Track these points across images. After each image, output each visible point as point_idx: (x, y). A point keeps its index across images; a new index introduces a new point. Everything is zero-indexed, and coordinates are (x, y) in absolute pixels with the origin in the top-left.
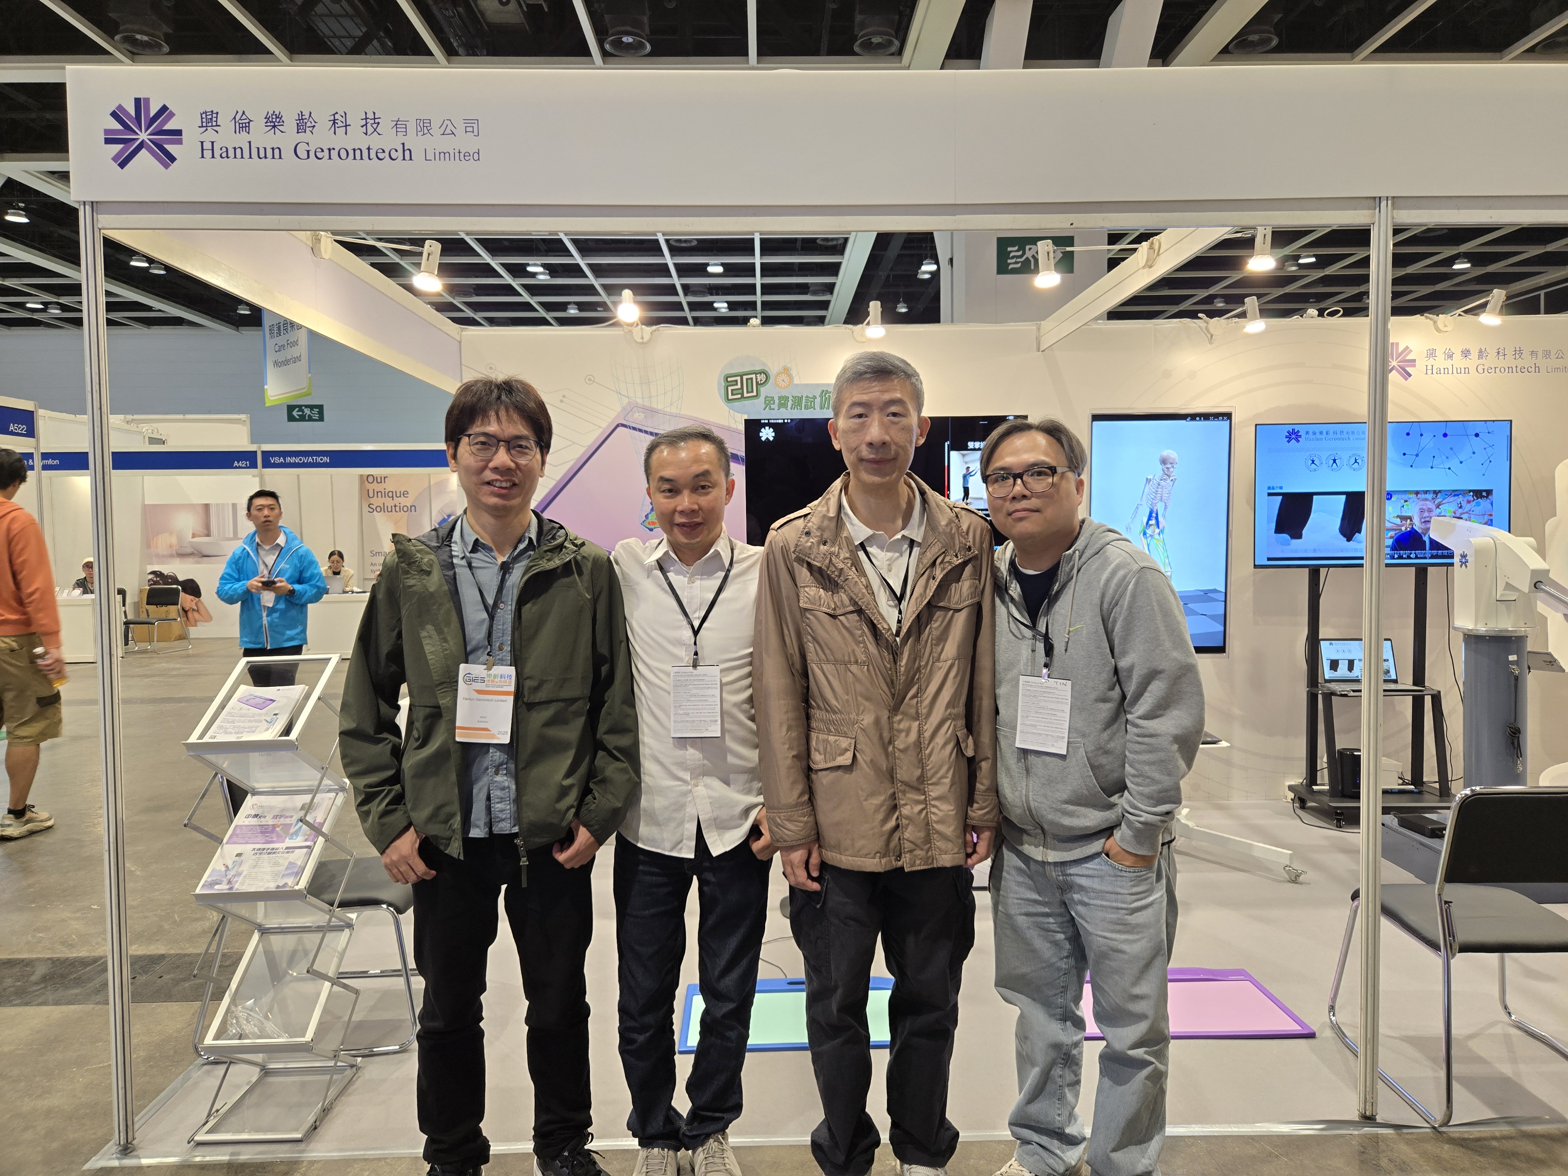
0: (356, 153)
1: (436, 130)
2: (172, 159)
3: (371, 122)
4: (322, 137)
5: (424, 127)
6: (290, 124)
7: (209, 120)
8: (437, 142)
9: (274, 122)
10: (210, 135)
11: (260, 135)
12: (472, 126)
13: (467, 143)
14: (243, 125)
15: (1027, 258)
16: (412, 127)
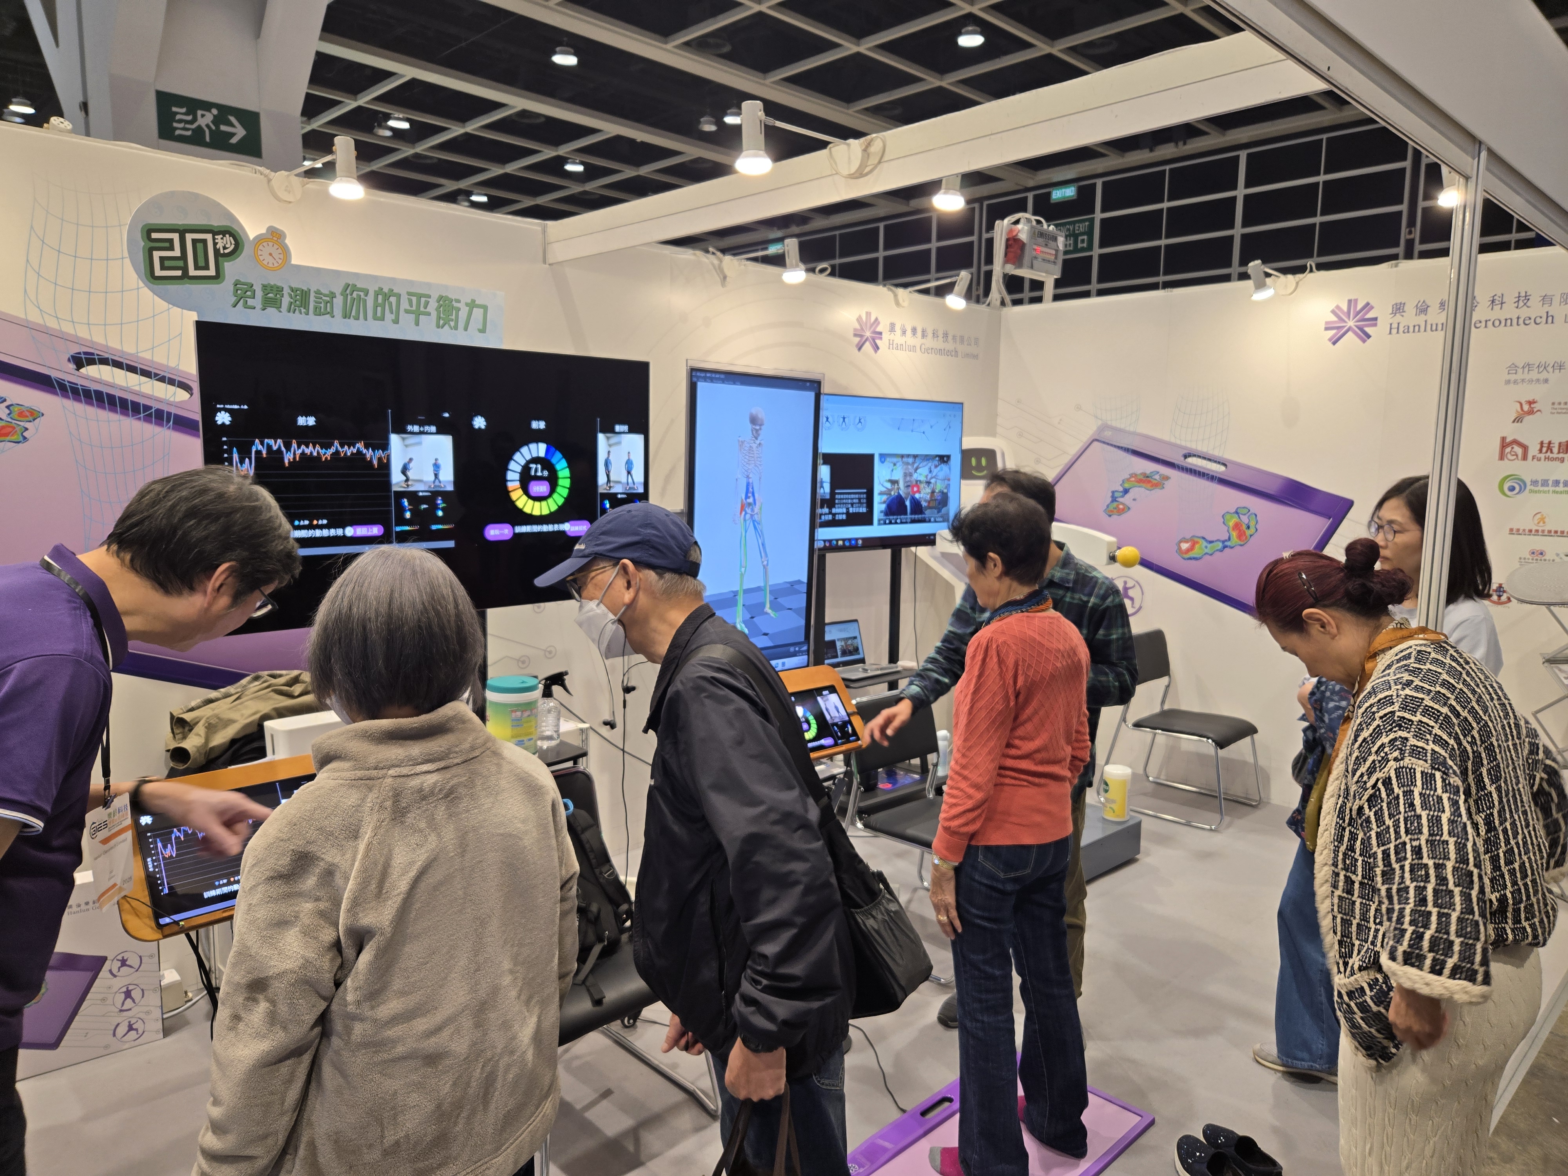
15: (200, 127)
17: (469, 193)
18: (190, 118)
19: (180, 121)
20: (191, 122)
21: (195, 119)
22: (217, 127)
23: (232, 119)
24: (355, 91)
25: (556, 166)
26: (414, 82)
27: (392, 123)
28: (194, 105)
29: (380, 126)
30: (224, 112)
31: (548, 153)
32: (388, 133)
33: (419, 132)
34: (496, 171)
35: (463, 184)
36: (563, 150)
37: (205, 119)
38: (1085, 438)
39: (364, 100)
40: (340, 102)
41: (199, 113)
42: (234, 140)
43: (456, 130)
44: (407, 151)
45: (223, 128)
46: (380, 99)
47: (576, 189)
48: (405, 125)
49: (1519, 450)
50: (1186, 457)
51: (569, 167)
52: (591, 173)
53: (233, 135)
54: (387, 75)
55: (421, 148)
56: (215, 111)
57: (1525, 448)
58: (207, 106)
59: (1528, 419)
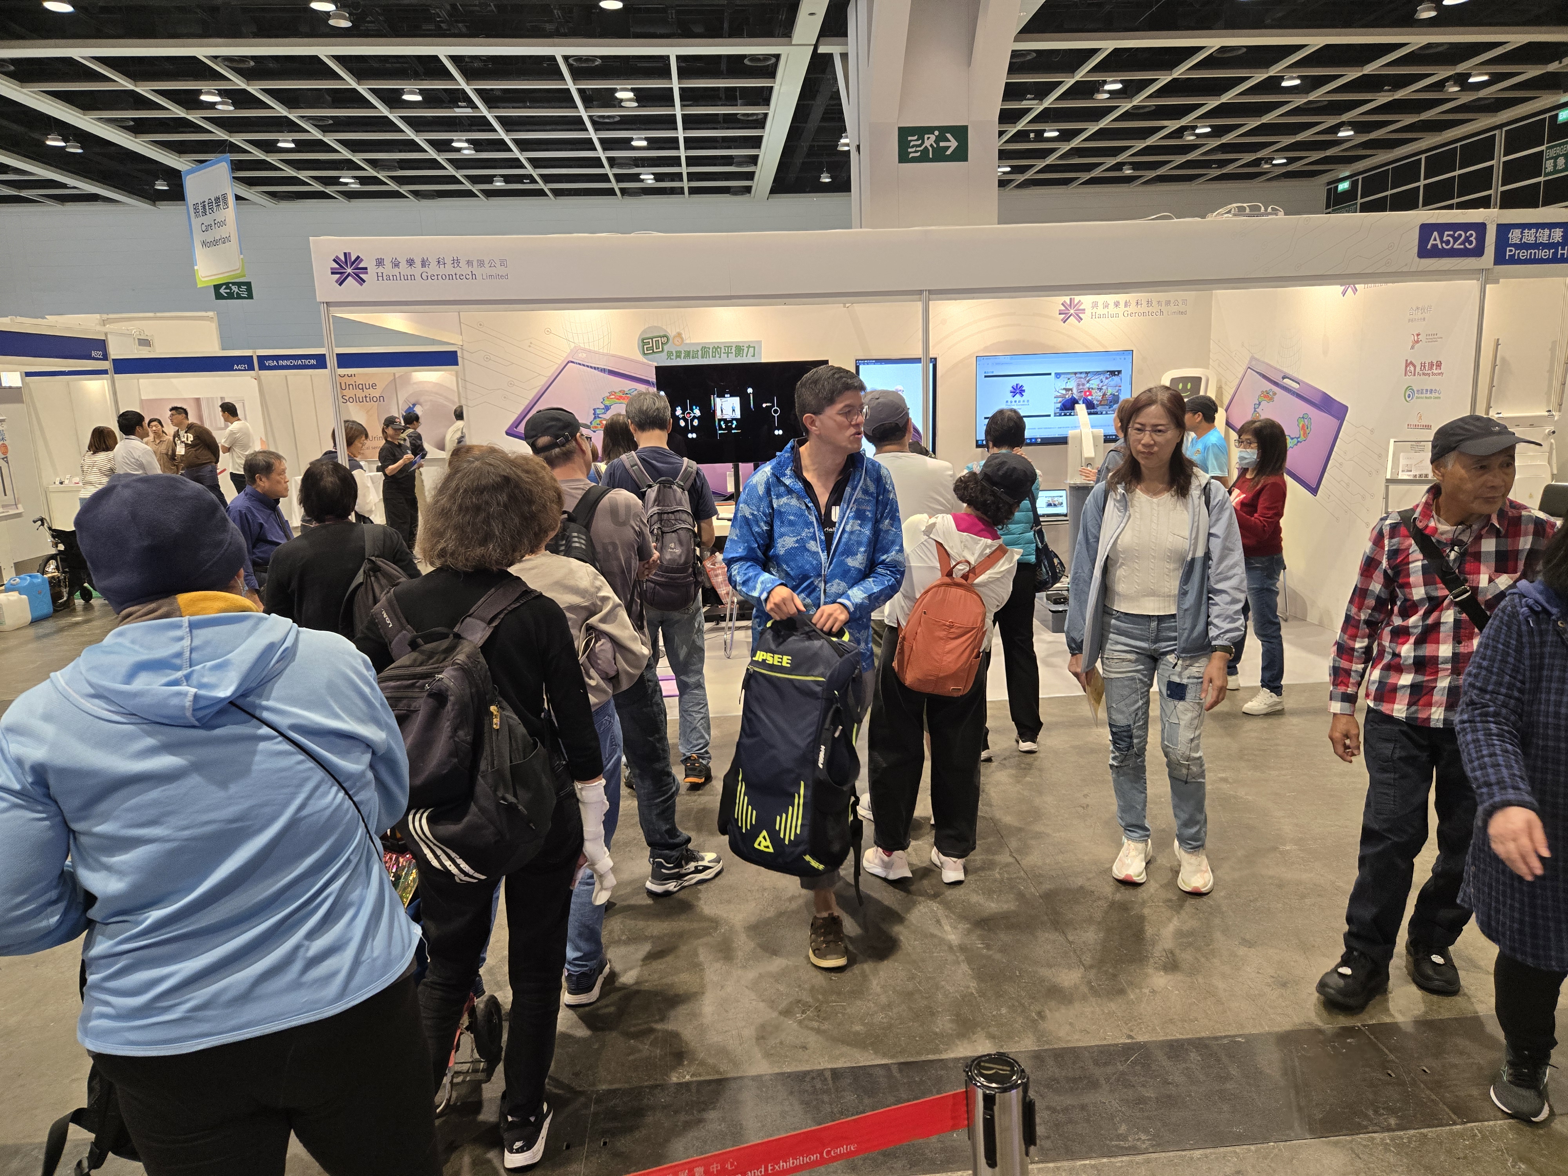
0: (450, 277)
1: (486, 265)
2: (364, 281)
3: (456, 262)
4: (433, 269)
5: (481, 263)
6: (418, 263)
7: (380, 262)
8: (487, 270)
9: (411, 262)
10: (381, 269)
11: (404, 268)
12: (503, 263)
13: (501, 270)
14: (396, 265)
16: (475, 264)
17: (1194, 128)
18: (919, 142)
19: (913, 146)
20: (920, 146)
21: (923, 142)
22: (938, 145)
23: (949, 136)
24: (1072, 69)
25: (1272, 85)
26: (1116, 50)
27: (1108, 87)
28: (922, 132)
29: (1098, 92)
30: (943, 131)
31: (1259, 76)
32: (1107, 96)
33: (1130, 89)
34: (1212, 103)
35: (1184, 122)
36: (1273, 71)
37: (930, 141)
38: (1245, 367)
39: (1080, 75)
40: (1062, 82)
41: (926, 136)
42: (948, 152)
43: (1164, 79)
44: (1126, 106)
45: (942, 144)
46: (1094, 70)
47: (1299, 101)
48: (1118, 86)
49: (1412, 368)
50: (1284, 378)
51: (1285, 84)
52: (1311, 84)
53: (948, 147)
54: (1094, 51)
55: (1137, 101)
56: (937, 133)
57: (1415, 366)
58: (930, 130)
59: (1417, 346)
